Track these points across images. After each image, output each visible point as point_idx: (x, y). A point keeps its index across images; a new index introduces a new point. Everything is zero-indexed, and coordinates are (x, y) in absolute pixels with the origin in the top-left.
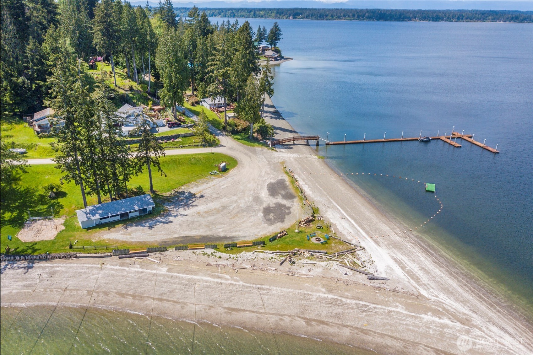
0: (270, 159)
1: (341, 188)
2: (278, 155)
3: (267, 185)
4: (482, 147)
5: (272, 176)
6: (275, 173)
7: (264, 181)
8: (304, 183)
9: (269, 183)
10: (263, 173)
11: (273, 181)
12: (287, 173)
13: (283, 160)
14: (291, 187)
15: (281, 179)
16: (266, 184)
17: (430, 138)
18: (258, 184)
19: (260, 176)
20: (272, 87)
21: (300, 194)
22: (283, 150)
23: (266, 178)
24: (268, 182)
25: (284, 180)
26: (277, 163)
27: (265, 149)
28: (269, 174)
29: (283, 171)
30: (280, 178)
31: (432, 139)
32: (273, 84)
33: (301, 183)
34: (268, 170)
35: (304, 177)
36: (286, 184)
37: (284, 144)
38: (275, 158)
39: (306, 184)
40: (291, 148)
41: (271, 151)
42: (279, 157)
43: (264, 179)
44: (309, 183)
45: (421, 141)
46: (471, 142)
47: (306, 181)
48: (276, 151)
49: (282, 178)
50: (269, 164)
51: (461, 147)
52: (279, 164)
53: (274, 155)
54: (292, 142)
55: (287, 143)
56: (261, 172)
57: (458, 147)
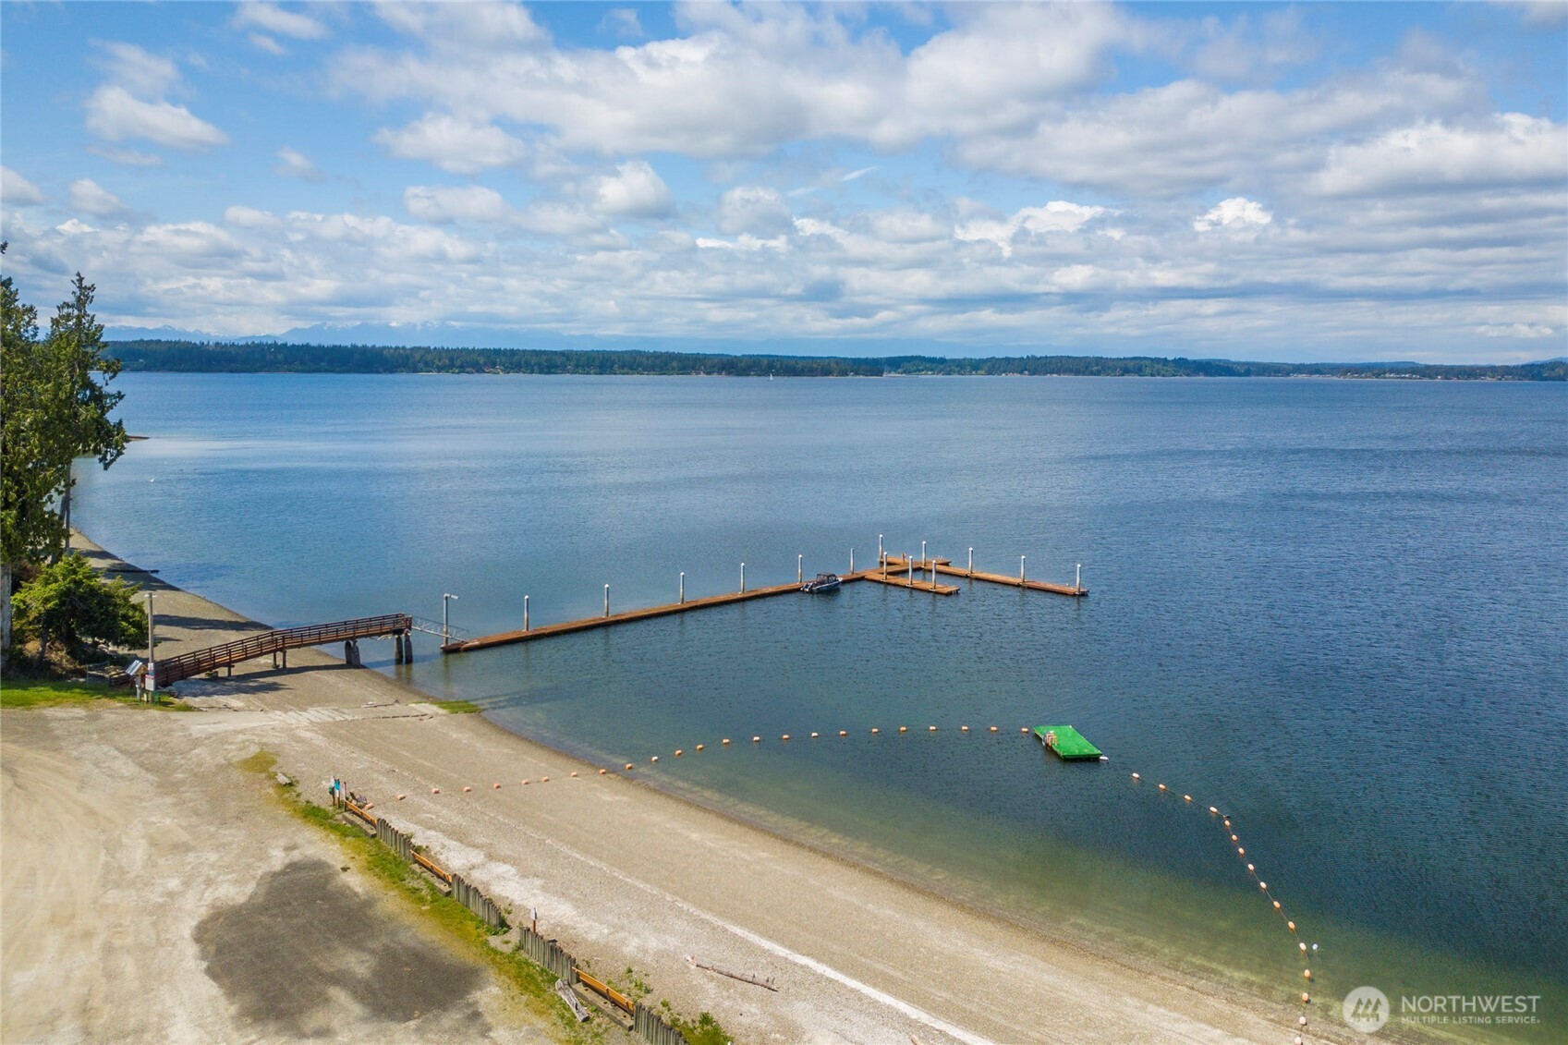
0: (161, 758)
1: (695, 836)
2: (211, 729)
3: (200, 935)
4: (1019, 586)
5: (213, 857)
6: (235, 835)
7: (161, 912)
8: (476, 857)
9: (203, 912)
10: (136, 854)
11: (235, 891)
12: (312, 814)
13: (254, 750)
14: (391, 903)
15: (293, 867)
16: (185, 928)
17: (840, 580)
18: (109, 950)
19: (114, 877)
20: (112, 417)
21: (495, 941)
22: (235, 701)
23: (174, 884)
24: (195, 908)
25: (318, 865)
26: (221, 768)
27: (113, 711)
28: (180, 848)
29: (282, 812)
30: (278, 859)
31: (844, 582)
32: (120, 396)
33: (455, 859)
34: (169, 822)
35: (450, 816)
36: (345, 892)
37: (223, 672)
38: (196, 743)
39: (490, 857)
40: (273, 687)
41: (155, 713)
42: (222, 739)
43: (155, 897)
44: (504, 848)
45: (811, 592)
46: (967, 577)
47: (481, 840)
48: (188, 709)
49: (296, 856)
50: (167, 786)
51: (957, 592)
52: (237, 776)
53: (184, 728)
54: (266, 662)
55: (238, 669)
56: (113, 847)
57: (949, 594)
